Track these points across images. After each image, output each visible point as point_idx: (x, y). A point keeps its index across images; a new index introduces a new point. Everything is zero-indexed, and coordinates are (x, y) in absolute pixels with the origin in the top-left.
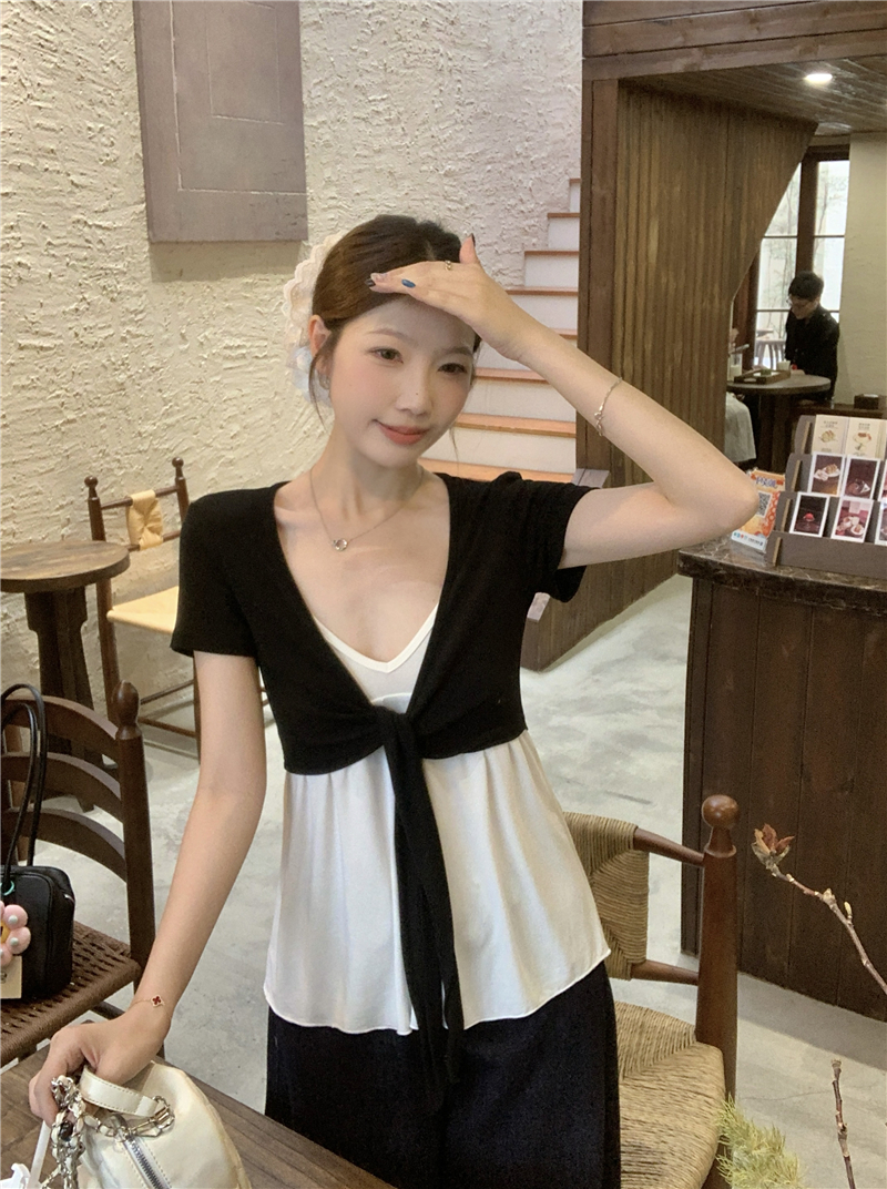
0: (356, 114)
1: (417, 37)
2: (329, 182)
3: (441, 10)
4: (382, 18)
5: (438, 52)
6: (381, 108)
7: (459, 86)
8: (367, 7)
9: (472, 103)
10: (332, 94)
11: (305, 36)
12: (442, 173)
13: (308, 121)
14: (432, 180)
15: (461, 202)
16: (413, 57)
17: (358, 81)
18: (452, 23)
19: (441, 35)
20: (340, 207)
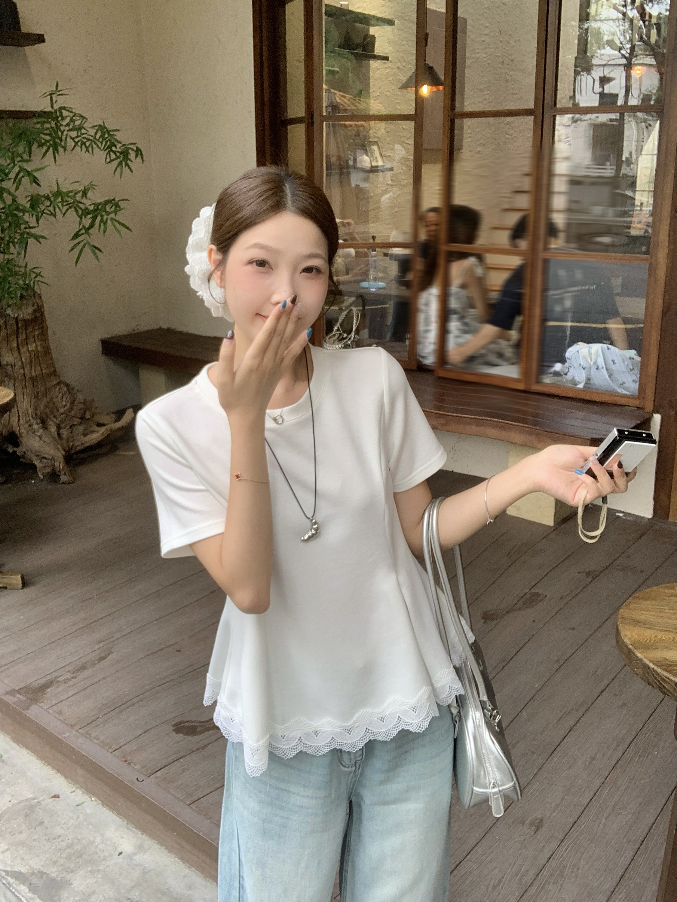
0: (479, 100)
1: (500, 68)
2: (469, 127)
3: (509, 56)
4: (489, 61)
5: (506, 73)
6: (487, 97)
7: (513, 86)
8: (485, 58)
9: (516, 94)
10: (472, 93)
11: (467, 70)
12: (505, 123)
13: (465, 104)
14: (502, 125)
15: (511, 136)
16: (498, 76)
17: (481, 87)
18: (512, 61)
19: (508, 66)
20: (471, 137)
